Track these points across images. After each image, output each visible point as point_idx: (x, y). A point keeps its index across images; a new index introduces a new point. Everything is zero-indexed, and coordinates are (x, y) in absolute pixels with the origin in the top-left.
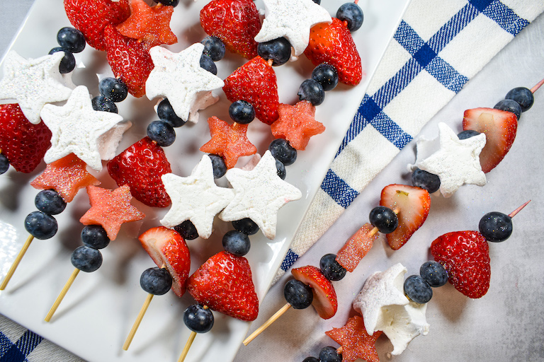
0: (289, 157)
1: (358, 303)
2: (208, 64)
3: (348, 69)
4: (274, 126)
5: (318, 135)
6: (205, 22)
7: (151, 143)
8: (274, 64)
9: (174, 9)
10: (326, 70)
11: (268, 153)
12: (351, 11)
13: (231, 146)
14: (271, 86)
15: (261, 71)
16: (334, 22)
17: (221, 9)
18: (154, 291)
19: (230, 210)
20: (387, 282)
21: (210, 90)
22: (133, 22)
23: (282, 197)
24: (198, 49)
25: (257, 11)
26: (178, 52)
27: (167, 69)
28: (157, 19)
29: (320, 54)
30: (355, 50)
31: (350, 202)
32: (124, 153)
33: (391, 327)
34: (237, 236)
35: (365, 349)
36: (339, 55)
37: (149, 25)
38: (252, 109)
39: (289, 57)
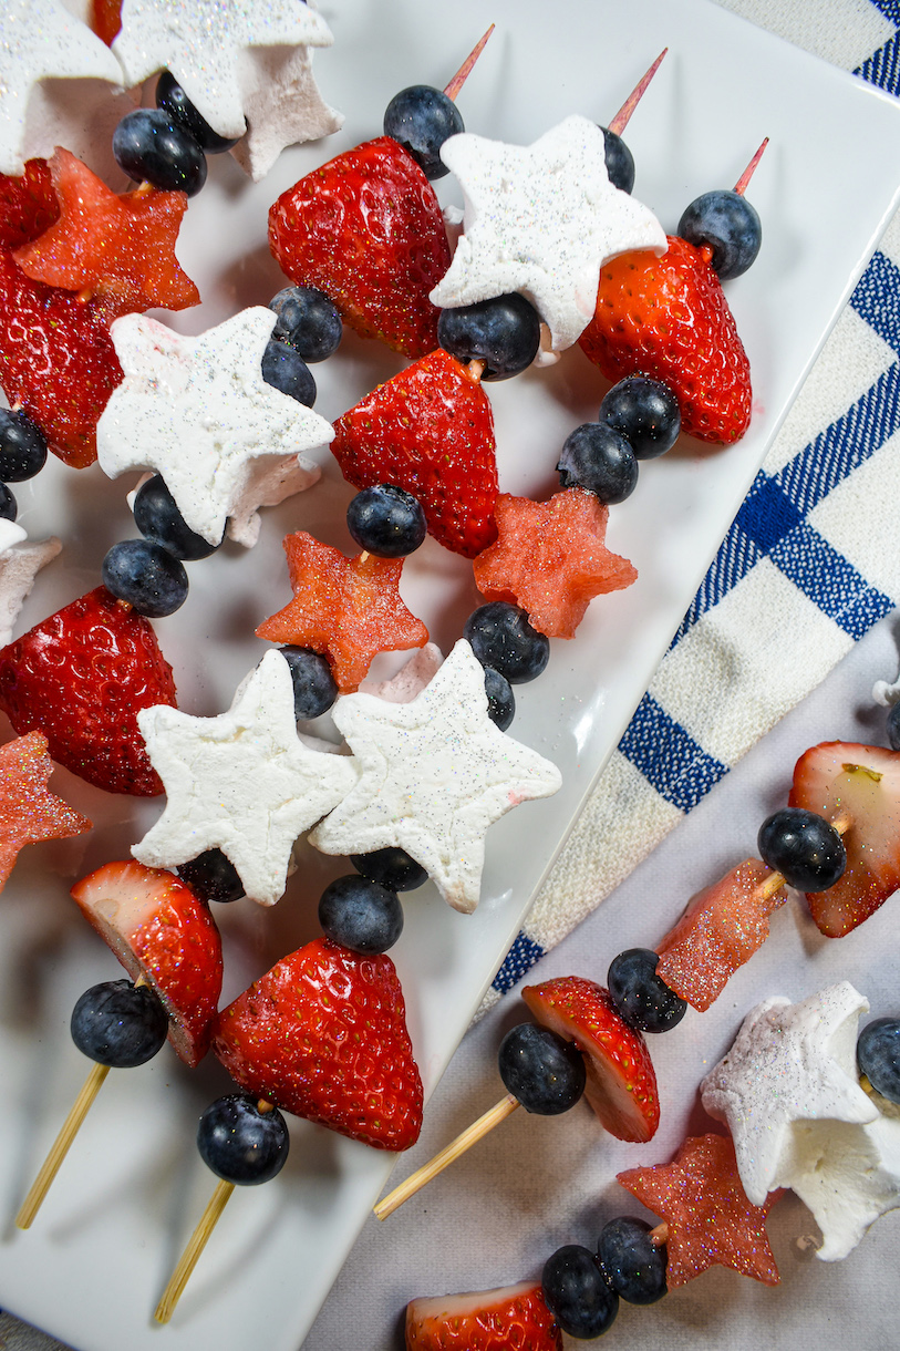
0: (526, 660)
1: (717, 1093)
2: (287, 370)
3: (711, 394)
4: (483, 564)
5: (615, 593)
6: (284, 242)
7: (113, 609)
8: (486, 375)
9: (191, 201)
10: (646, 395)
11: (463, 648)
12: (723, 218)
13: (354, 622)
14: (477, 441)
15: (448, 396)
16: (673, 250)
17: (331, 203)
18: (108, 1055)
19: (342, 823)
20: (809, 1040)
21: (291, 450)
22: (64, 238)
23: (503, 788)
24: (258, 323)
25: (440, 213)
26: (196, 334)
27: (163, 383)
28: (135, 231)
29: (629, 346)
30: (735, 336)
31: (700, 794)
32: (31, 635)
33: (817, 1177)
34: (363, 898)
35: (735, 1238)
36: (683, 352)
37: (111, 249)
38: (418, 512)
39: (531, 352)
